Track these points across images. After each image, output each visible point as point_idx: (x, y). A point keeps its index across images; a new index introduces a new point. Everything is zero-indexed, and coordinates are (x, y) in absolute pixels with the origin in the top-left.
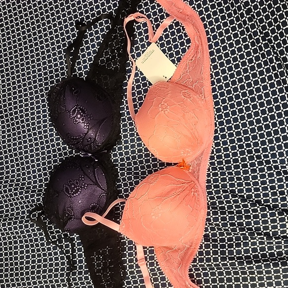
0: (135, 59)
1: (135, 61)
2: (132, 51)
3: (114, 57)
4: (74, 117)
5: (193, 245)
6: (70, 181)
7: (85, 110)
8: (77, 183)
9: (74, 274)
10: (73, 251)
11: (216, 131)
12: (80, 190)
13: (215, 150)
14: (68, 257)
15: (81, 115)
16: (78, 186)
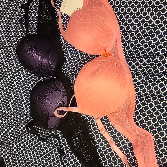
0: (59, 9)
1: (59, 10)
2: (56, 5)
3: (47, 14)
4: (31, 53)
5: (131, 102)
6: (40, 93)
7: (36, 47)
8: (44, 92)
9: (64, 158)
10: (60, 143)
11: (120, 24)
12: (47, 96)
13: (123, 35)
14: (58, 149)
15: (34, 50)
16: (46, 94)
